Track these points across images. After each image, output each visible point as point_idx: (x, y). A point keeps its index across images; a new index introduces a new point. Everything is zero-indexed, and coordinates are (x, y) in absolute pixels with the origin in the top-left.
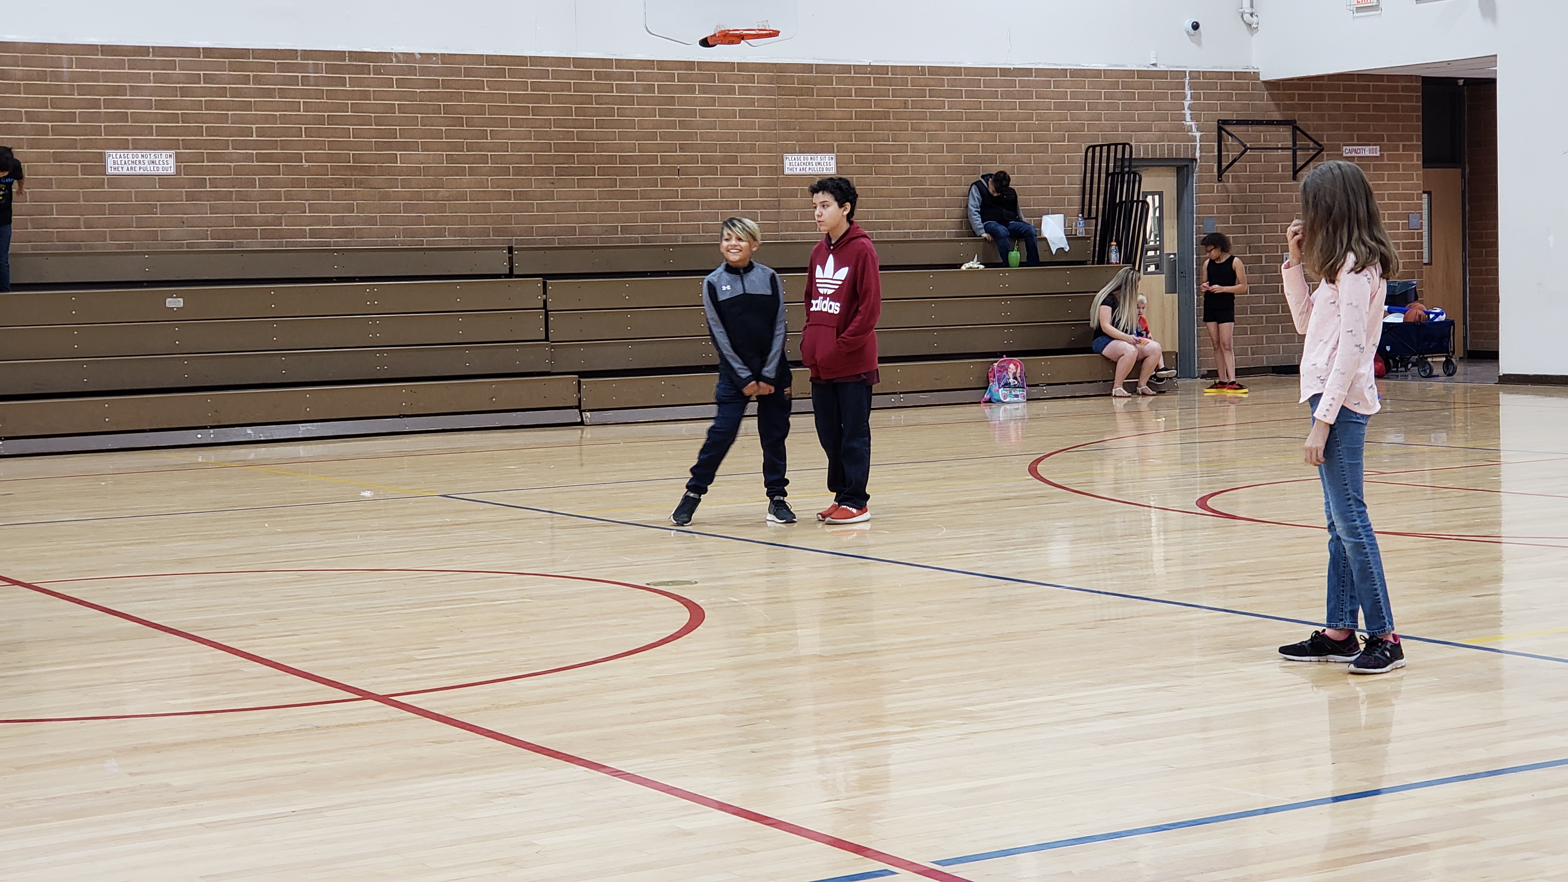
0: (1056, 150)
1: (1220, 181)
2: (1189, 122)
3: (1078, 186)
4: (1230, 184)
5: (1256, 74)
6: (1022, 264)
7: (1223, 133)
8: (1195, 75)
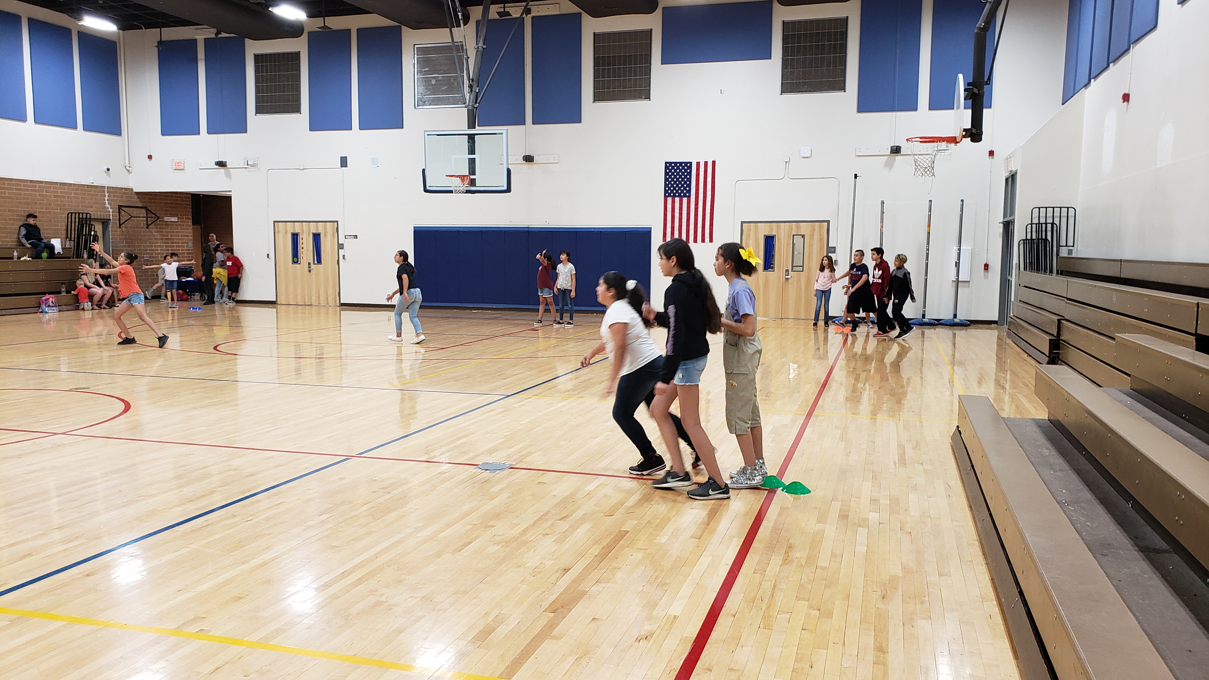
0: (55, 213)
1: (120, 228)
2: (107, 205)
3: (64, 228)
4: (124, 229)
5: (132, 189)
6: (48, 258)
7: (121, 210)
8: (109, 188)
